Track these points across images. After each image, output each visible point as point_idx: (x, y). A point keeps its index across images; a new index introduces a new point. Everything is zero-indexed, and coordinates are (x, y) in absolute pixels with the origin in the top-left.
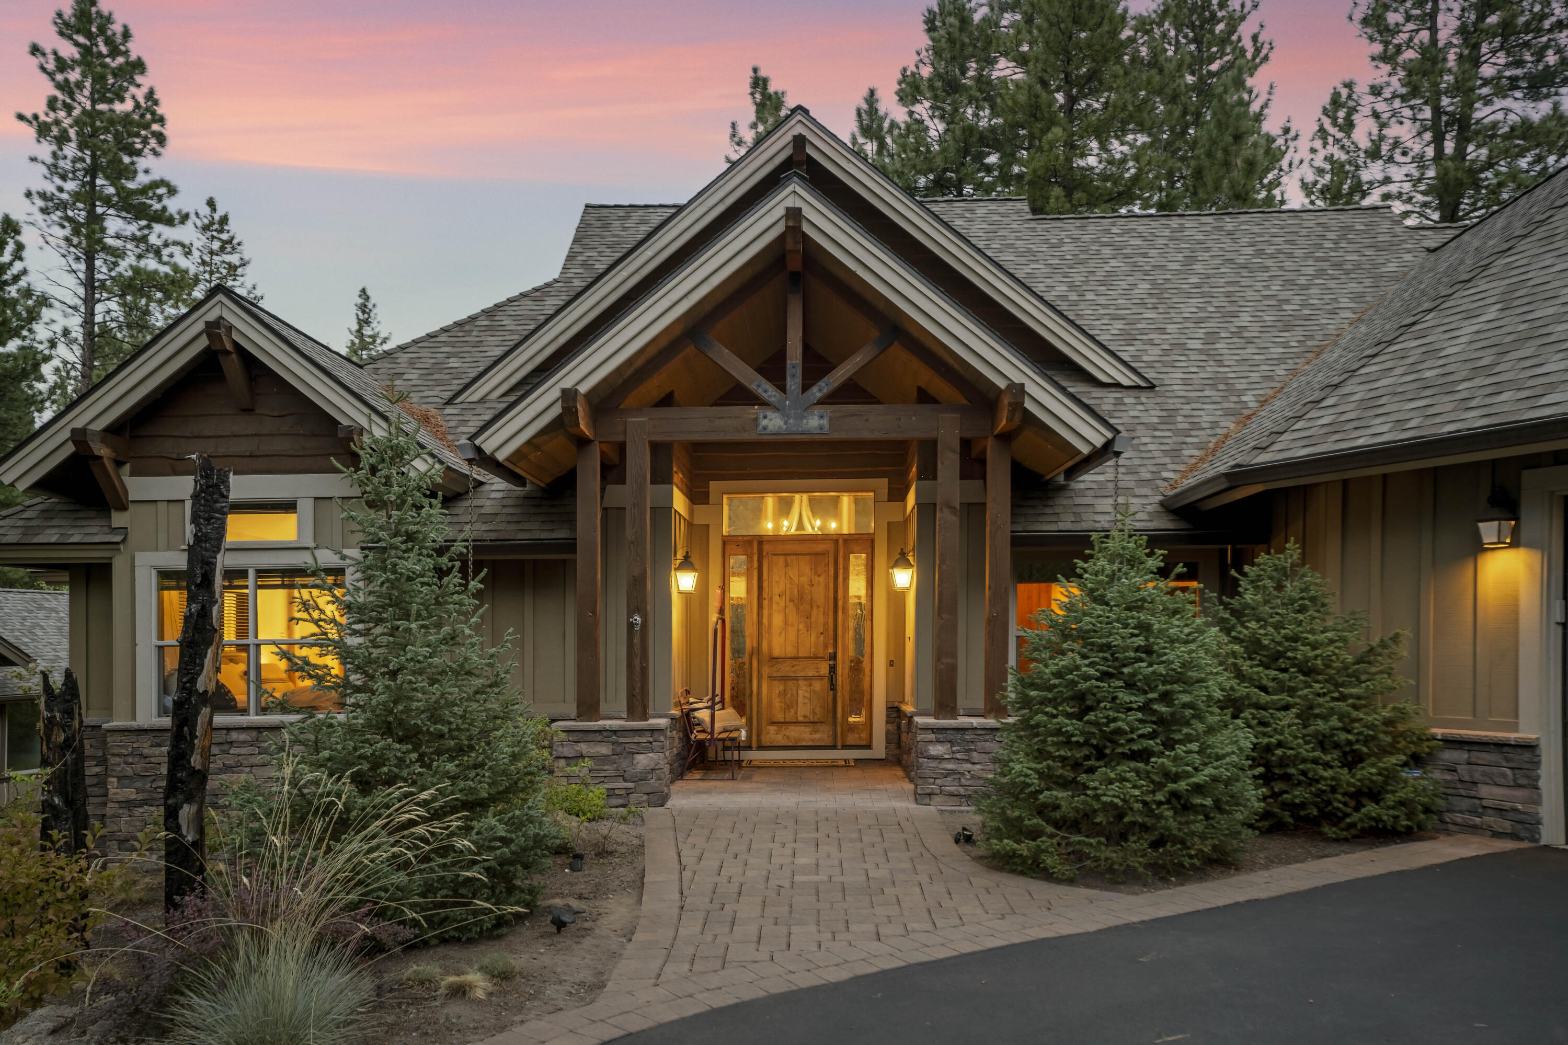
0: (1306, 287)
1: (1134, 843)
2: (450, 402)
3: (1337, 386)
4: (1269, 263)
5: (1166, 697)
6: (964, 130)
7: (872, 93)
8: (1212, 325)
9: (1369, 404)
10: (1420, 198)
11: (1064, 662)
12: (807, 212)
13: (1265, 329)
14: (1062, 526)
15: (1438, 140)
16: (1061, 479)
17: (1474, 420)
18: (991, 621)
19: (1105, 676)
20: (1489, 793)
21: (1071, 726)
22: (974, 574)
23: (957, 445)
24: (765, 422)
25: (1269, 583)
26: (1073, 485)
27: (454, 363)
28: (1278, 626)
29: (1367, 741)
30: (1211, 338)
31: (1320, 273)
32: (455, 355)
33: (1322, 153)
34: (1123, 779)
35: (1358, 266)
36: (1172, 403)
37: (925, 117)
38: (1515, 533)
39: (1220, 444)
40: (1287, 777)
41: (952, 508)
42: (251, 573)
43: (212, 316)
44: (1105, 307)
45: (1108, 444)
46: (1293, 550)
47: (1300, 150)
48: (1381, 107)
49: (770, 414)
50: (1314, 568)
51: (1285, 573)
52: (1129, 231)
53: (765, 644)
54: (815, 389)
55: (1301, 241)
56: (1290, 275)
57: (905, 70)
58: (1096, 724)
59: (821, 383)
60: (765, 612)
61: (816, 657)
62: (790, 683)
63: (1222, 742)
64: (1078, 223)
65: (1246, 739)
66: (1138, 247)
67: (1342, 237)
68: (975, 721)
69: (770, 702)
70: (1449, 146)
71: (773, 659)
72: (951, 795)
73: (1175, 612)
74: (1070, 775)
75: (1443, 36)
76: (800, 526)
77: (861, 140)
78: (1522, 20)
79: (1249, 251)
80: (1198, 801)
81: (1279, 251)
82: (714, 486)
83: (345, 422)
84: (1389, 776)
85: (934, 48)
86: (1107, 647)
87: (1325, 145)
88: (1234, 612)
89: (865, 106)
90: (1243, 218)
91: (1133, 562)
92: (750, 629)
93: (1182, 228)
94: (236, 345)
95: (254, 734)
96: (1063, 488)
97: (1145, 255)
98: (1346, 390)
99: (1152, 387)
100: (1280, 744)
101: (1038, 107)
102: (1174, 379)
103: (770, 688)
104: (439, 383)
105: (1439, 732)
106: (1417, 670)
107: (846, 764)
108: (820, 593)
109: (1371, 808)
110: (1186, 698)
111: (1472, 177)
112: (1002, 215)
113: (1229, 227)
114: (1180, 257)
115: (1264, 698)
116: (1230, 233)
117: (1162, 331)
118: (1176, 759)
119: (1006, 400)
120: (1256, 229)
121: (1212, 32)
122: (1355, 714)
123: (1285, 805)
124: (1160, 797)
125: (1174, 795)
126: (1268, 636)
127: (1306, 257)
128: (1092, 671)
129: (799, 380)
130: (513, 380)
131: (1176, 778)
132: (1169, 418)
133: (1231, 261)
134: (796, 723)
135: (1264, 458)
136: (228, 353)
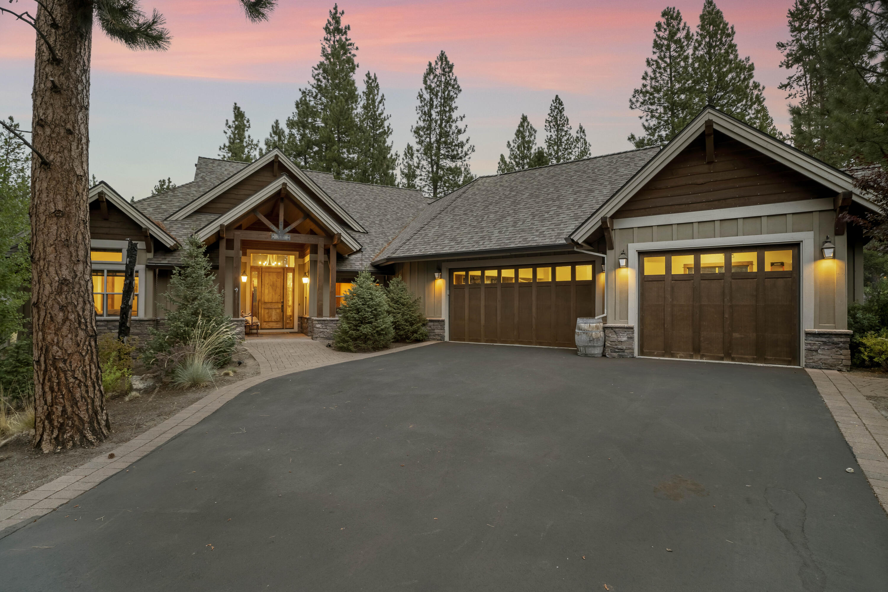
0: (402, 210)
1: (370, 342)
2: (166, 220)
3: (409, 240)
4: (394, 202)
5: (376, 310)
6: (308, 140)
7: (277, 121)
8: (381, 217)
9: (415, 245)
10: (428, 182)
11: (354, 301)
12: (288, 184)
13: (393, 220)
14: (347, 268)
15: (432, 167)
16: (347, 256)
17: (433, 252)
18: (331, 292)
19: (363, 304)
20: (437, 331)
21: (356, 316)
22: (327, 279)
23: (323, 246)
24: (273, 237)
25: (395, 285)
26: (350, 258)
27: (164, 206)
28: (397, 295)
29: (415, 320)
30: (381, 221)
31: (405, 206)
32: (163, 204)
33: (405, 161)
34: (367, 328)
35: (413, 206)
36: (373, 238)
37: (295, 133)
38: (441, 275)
39: (384, 249)
40: (399, 329)
41: (322, 263)
42: (106, 272)
43: (99, 190)
44: (355, 209)
45: (360, 249)
46: (400, 277)
47: (400, 161)
48: (419, 155)
49: (275, 235)
50: (404, 282)
51: (399, 283)
52: (360, 188)
53: (263, 298)
54: (287, 229)
55: (401, 197)
56: (399, 206)
57: (289, 118)
58: (361, 315)
59: (288, 227)
60: (263, 289)
61: (277, 302)
62: (270, 310)
63: (386, 320)
64: (347, 183)
65: (392, 319)
66: (363, 193)
67: (410, 197)
68: (328, 319)
69: (264, 315)
70: (435, 170)
71: (265, 303)
72: (322, 337)
73: (377, 291)
74: (355, 328)
75: (433, 140)
76: (270, 264)
77: (273, 135)
78: (449, 141)
79: (389, 198)
80: (382, 332)
81: (396, 199)
82: (248, 251)
83: (144, 226)
84: (419, 328)
85: (298, 114)
86: (363, 298)
87: (406, 158)
88: (388, 291)
89: (275, 125)
90: (388, 188)
91: (368, 279)
92: (258, 294)
93: (373, 189)
94: (106, 199)
95: (106, 323)
96: (347, 258)
97: (364, 195)
98: (411, 241)
99: (367, 233)
100: (398, 321)
101: (330, 138)
102: (372, 231)
103: (264, 312)
104: (160, 213)
105: (428, 319)
106: (424, 306)
107: (287, 333)
108: (279, 284)
109: (415, 335)
110: (380, 310)
111: (440, 178)
112: (327, 178)
113: (384, 190)
114: (373, 197)
115: (395, 311)
116: (385, 192)
117: (369, 217)
118: (378, 323)
119: (337, 237)
120: (391, 192)
121: (377, 123)
122: (413, 314)
123: (399, 335)
124: (374, 332)
125: (377, 331)
126: (395, 297)
127: (402, 201)
128: (360, 303)
129: (282, 226)
130: (187, 215)
131: (378, 327)
132: (372, 241)
133: (385, 200)
134: (272, 322)
135: (394, 255)
136: (104, 202)
